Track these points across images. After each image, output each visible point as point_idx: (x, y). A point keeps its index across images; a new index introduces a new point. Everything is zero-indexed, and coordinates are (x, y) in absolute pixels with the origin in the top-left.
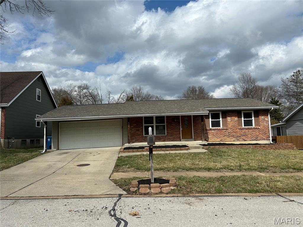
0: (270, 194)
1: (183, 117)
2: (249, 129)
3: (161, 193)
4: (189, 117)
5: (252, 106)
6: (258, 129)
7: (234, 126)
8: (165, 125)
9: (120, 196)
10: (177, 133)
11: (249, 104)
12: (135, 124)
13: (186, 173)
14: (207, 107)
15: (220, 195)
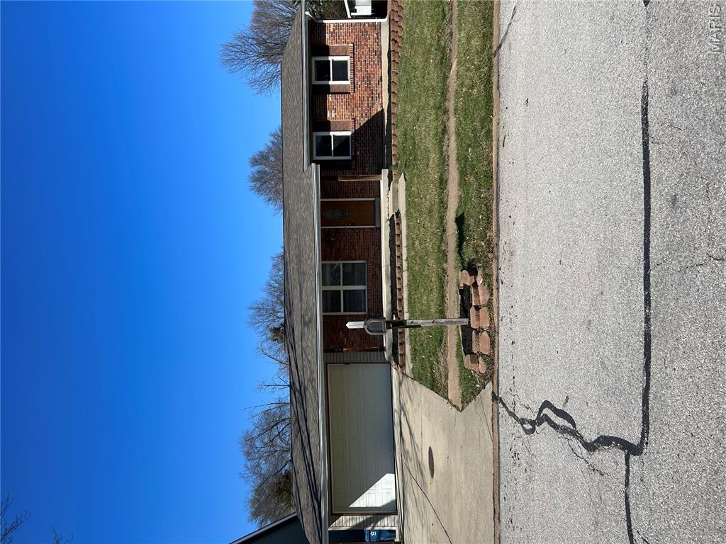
0: (495, 70)
1: (324, 221)
2: (354, 70)
3: (489, 305)
4: (324, 207)
5: (300, 58)
6: (354, 49)
7: (347, 104)
8: (344, 264)
9: (496, 398)
10: (361, 237)
11: (295, 65)
12: (339, 333)
13: (450, 234)
14: (302, 166)
15: (497, 179)
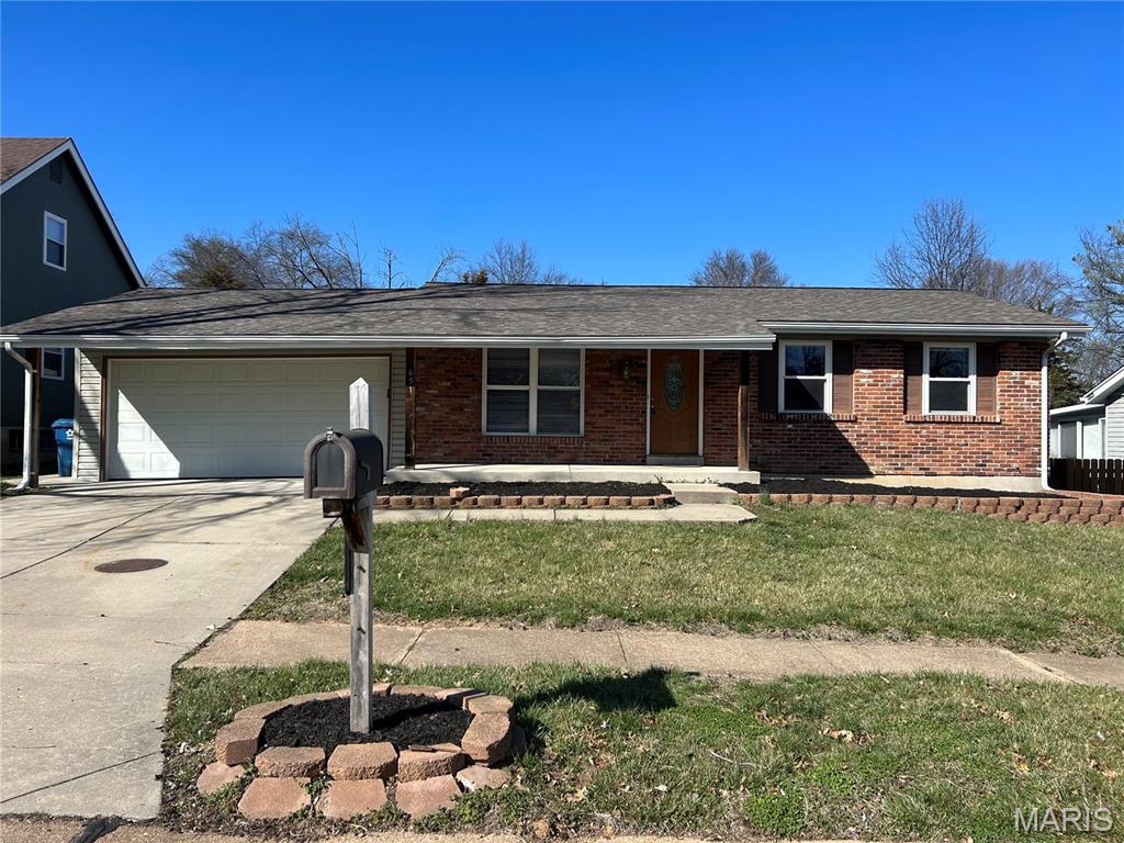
1: (663, 356)
2: (950, 422)
3: (390, 817)
4: (687, 356)
6: (991, 423)
7: (884, 409)
10: (629, 428)
11: (959, 312)
14: (771, 318)
